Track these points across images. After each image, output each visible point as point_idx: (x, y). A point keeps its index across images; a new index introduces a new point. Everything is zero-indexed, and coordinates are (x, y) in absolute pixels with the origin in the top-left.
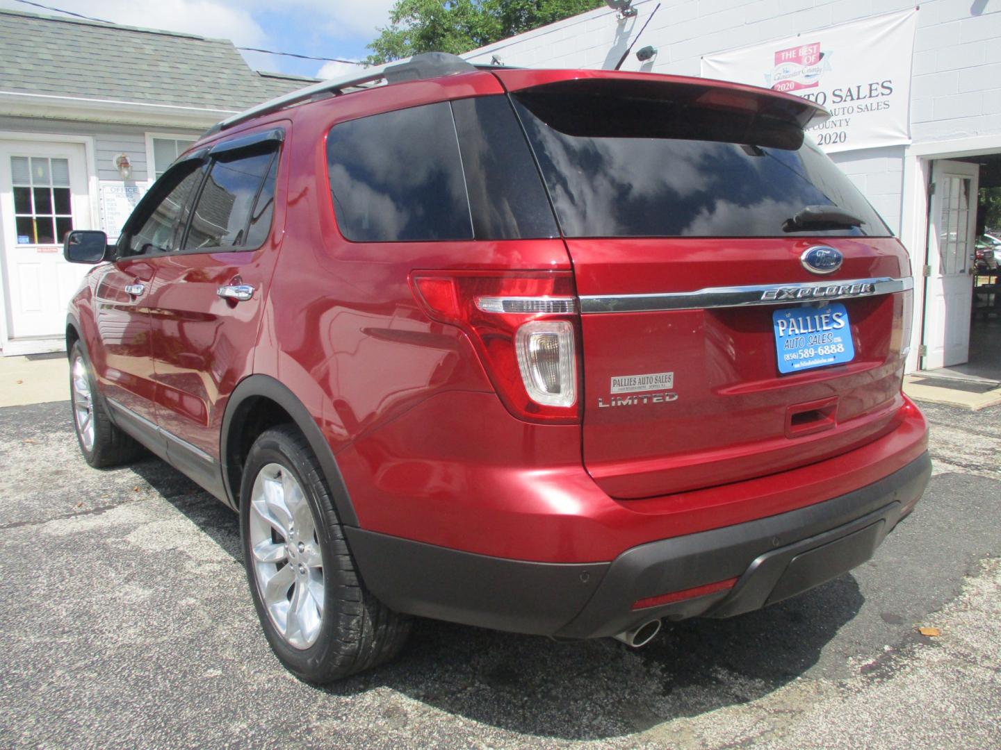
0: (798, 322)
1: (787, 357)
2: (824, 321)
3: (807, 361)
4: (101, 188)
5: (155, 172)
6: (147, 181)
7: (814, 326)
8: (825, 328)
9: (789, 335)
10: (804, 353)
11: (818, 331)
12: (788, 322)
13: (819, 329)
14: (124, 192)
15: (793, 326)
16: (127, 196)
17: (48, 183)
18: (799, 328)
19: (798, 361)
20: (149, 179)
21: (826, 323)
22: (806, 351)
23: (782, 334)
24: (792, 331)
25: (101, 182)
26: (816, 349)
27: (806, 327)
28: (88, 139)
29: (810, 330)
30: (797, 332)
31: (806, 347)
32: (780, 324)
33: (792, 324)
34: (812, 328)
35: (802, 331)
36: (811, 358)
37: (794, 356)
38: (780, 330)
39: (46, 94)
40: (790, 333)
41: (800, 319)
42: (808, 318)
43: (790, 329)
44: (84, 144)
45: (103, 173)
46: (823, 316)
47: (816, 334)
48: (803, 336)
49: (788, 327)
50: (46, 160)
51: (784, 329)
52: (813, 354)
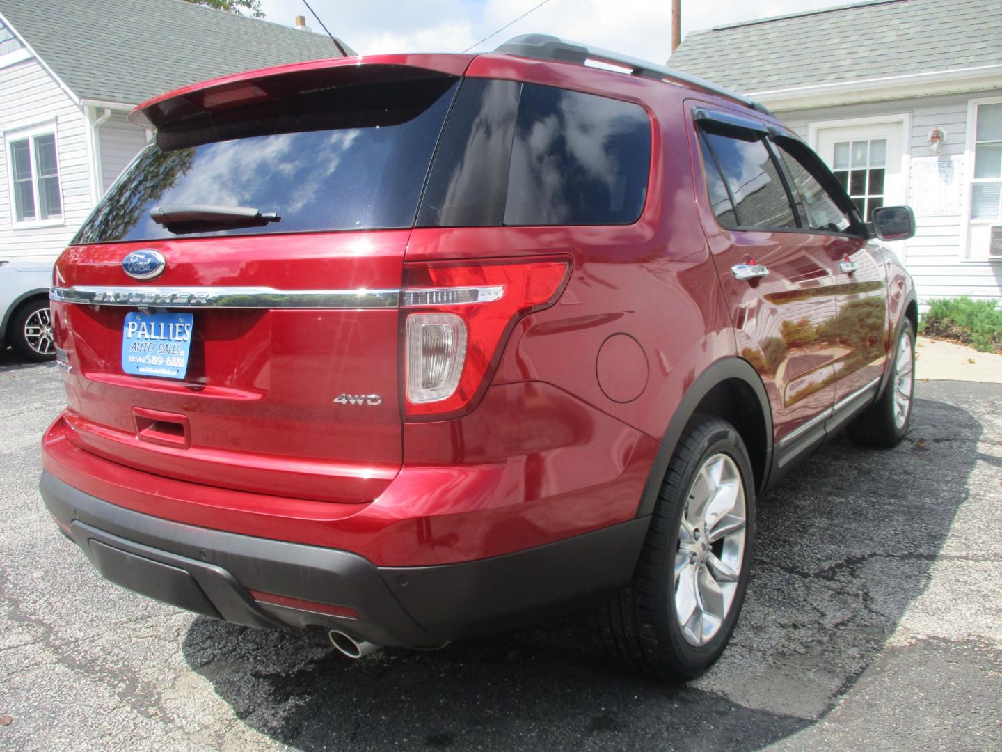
0: (149, 327)
1: (132, 359)
2: (178, 330)
3: (154, 368)
4: (912, 165)
5: (975, 142)
6: (963, 153)
7: (167, 333)
8: (177, 338)
9: (138, 339)
10: (152, 359)
11: (170, 340)
12: (140, 325)
13: (171, 338)
14: (937, 167)
15: (143, 330)
16: (940, 171)
17: (864, 164)
18: (150, 332)
19: (145, 366)
20: (966, 152)
21: (179, 333)
22: (154, 358)
23: (130, 335)
24: (142, 334)
25: (913, 159)
26: (165, 359)
27: (157, 333)
28: (905, 117)
29: (162, 337)
30: (147, 336)
31: (154, 354)
32: (130, 325)
33: (143, 327)
34: (164, 336)
35: (153, 337)
36: (159, 367)
37: (140, 360)
38: (129, 332)
39: (840, 82)
40: (139, 336)
41: (153, 324)
42: (162, 325)
43: (141, 332)
44: (901, 122)
45: (913, 150)
46: (177, 325)
47: (167, 343)
48: (152, 342)
49: (138, 330)
50: (866, 142)
51: (133, 331)
52: (161, 362)
